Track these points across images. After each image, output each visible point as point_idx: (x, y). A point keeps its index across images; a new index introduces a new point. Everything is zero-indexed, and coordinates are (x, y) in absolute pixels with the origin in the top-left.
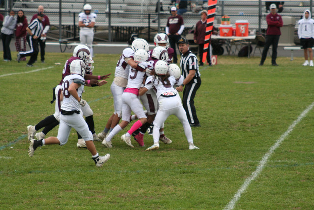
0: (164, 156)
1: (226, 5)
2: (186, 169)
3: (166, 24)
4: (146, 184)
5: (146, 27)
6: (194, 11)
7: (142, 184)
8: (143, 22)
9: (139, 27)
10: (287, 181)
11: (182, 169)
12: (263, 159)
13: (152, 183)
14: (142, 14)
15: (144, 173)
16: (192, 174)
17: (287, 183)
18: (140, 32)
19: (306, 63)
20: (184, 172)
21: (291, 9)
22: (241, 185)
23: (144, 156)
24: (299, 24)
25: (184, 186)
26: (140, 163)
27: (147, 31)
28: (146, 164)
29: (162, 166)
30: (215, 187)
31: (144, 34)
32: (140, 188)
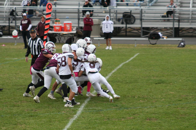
0: (18, 106)
1: (57, 12)
2: (33, 114)
3: (20, 24)
4: (7, 123)
5: (7, 26)
6: (37, 16)
7: (4, 124)
8: (5, 23)
9: (3, 26)
10: (96, 121)
11: (30, 114)
12: (81, 107)
13: (11, 123)
14: (5, 18)
15: (6, 117)
16: (36, 117)
17: (96, 122)
18: (3, 29)
19: (107, 48)
20: (31, 116)
21: (98, 15)
22: (67, 123)
23: (6, 106)
24: (103, 24)
25: (32, 125)
26: (4, 110)
27: (8, 28)
28: (7, 111)
29: (17, 112)
30: (51, 125)
31: (6, 30)
32: (3, 126)
